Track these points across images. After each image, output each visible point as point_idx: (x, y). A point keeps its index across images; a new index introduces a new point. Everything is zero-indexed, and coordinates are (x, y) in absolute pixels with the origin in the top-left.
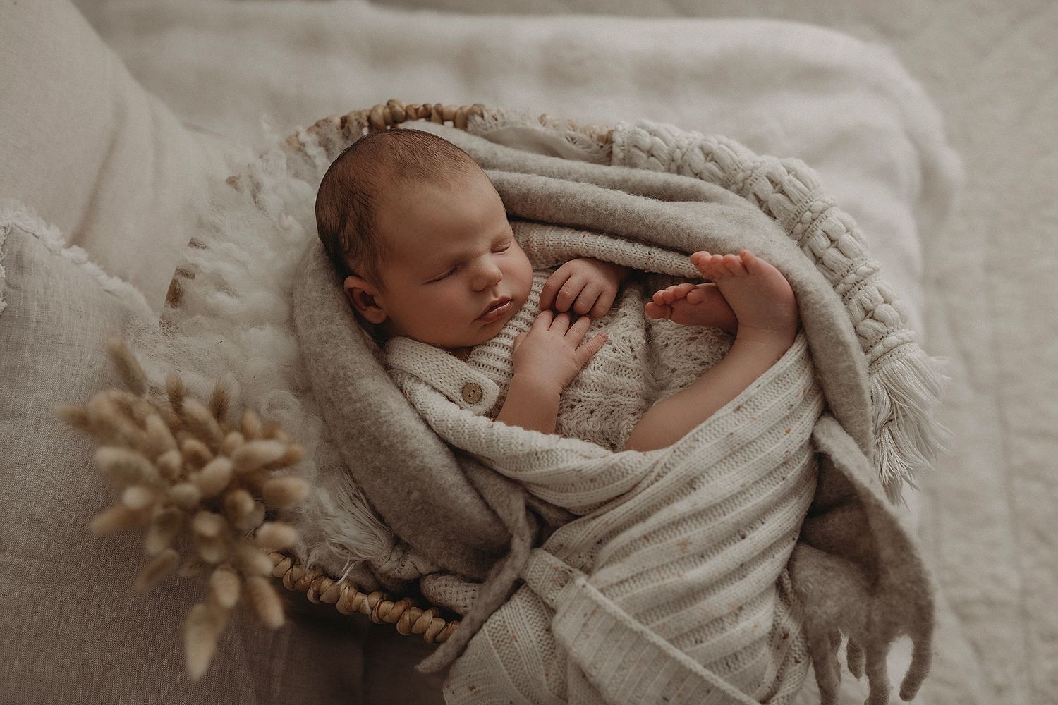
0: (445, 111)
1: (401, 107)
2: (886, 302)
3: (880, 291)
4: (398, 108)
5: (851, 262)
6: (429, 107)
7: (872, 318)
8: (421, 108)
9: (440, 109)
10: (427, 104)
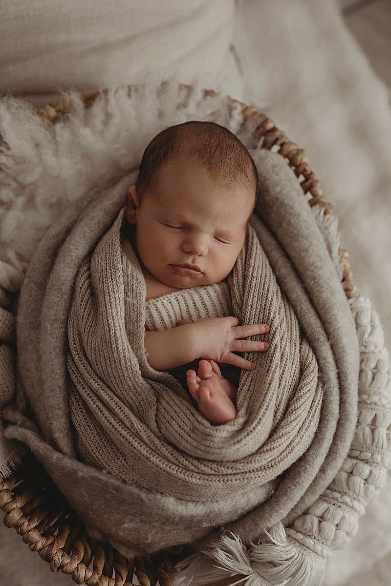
0: (315, 188)
1: (302, 159)
2: (337, 525)
3: (343, 518)
4: (299, 158)
5: (348, 491)
6: (312, 176)
7: (320, 522)
8: (309, 172)
9: (314, 184)
10: (314, 175)
